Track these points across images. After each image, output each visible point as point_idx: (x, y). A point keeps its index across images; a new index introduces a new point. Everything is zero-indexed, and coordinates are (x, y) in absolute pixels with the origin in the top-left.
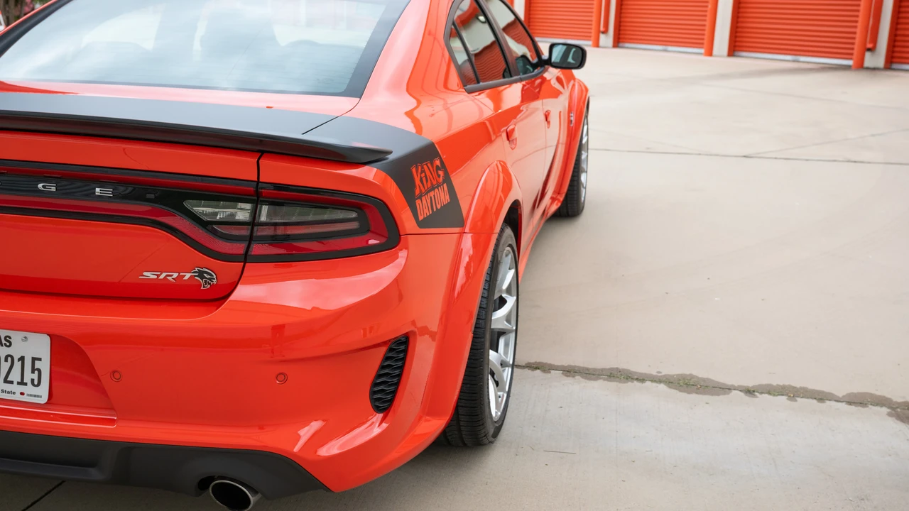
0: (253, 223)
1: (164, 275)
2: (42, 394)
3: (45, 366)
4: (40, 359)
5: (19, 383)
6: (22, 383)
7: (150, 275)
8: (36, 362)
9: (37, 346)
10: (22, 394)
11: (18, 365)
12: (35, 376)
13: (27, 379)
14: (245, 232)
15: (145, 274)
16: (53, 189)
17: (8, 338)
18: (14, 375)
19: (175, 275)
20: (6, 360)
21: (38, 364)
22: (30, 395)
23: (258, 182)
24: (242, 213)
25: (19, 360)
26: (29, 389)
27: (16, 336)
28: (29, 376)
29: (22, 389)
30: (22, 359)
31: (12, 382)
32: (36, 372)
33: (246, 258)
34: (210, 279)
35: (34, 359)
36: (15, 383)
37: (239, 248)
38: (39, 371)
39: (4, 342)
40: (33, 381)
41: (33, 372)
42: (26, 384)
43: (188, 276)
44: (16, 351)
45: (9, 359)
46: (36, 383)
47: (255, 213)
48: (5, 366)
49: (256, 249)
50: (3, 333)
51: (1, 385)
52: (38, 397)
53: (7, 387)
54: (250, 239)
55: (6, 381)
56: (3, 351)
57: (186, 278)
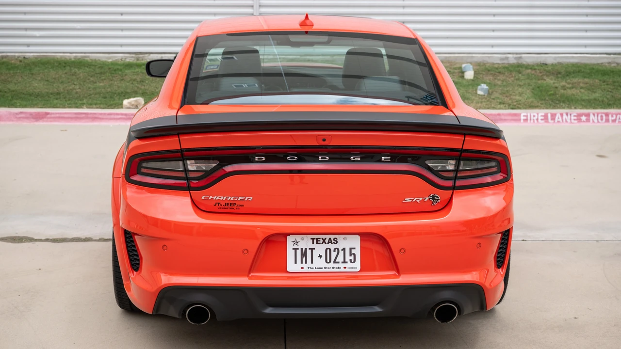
0: (456, 170)
1: (415, 199)
2: (357, 266)
3: (357, 252)
4: (355, 248)
5: (342, 262)
6: (344, 262)
7: (408, 200)
8: (352, 250)
9: (355, 242)
10: (345, 268)
11: (341, 253)
12: (352, 258)
13: (347, 260)
14: (452, 175)
15: (406, 199)
16: (359, 159)
17: (335, 240)
18: (340, 258)
19: (421, 199)
20: (334, 251)
21: (353, 251)
22: (350, 268)
23: (462, 149)
24: (450, 165)
25: (342, 250)
26: (349, 265)
27: (340, 238)
28: (348, 258)
29: (345, 265)
30: (344, 249)
31: (338, 262)
32: (353, 255)
33: (454, 188)
34: (437, 200)
35: (351, 249)
36: (340, 262)
37: (450, 183)
38: (354, 255)
39: (333, 241)
40: (351, 260)
41: (351, 255)
42: (347, 262)
43: (427, 199)
44: (340, 246)
45: (336, 250)
46: (353, 261)
47: (457, 165)
48: (334, 255)
49: (459, 183)
50: (332, 237)
51: (332, 265)
52: (355, 268)
53: (336, 265)
54: (455, 178)
55: (335, 262)
56: (332, 246)
57: (426, 200)
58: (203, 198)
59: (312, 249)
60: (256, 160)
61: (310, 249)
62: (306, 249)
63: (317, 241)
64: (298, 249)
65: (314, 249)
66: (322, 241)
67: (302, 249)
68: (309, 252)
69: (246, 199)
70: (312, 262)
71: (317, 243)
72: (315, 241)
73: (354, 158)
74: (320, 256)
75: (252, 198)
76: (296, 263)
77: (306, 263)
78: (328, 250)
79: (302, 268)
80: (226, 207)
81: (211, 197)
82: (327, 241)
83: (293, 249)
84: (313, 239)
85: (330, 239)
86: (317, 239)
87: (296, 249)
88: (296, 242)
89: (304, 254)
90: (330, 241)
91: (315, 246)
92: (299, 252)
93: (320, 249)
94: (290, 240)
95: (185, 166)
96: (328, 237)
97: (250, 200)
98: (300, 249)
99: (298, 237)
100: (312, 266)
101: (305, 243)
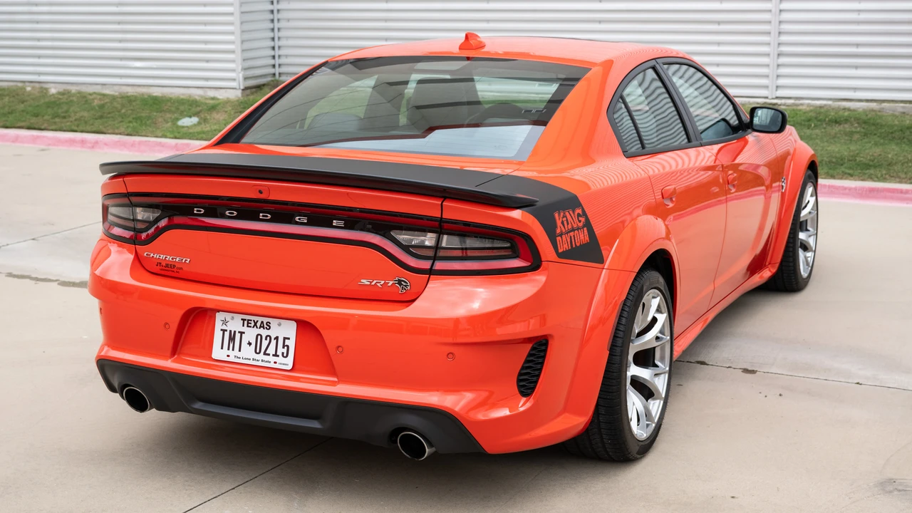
0: (437, 247)
1: (375, 282)
2: (289, 362)
3: (291, 343)
4: (289, 339)
5: (273, 355)
6: (276, 355)
7: (365, 282)
9: (288, 330)
10: (275, 363)
11: (274, 342)
12: (285, 350)
13: (279, 353)
14: (431, 253)
15: (362, 281)
16: (306, 221)
17: (268, 323)
18: (271, 350)
19: (383, 282)
20: (266, 339)
21: (287, 342)
22: (280, 364)
23: (441, 218)
24: (429, 240)
25: (275, 339)
26: (280, 359)
27: (274, 322)
28: (280, 350)
29: (275, 359)
30: (277, 338)
31: (269, 355)
32: (286, 348)
33: (431, 272)
35: (285, 339)
36: (271, 355)
37: (426, 265)
38: (288, 346)
39: (265, 326)
40: (283, 353)
41: (283, 348)
42: (278, 356)
43: (391, 283)
44: (273, 333)
45: (268, 338)
46: (285, 355)
47: (438, 241)
48: (265, 343)
49: (439, 265)
50: (265, 320)
51: (261, 356)
52: (286, 364)
53: (266, 358)
54: (435, 258)
55: (265, 354)
56: (264, 333)
57: (389, 285)
58: (145, 254)
59: (242, 333)
60: (195, 212)
61: (239, 332)
62: (235, 332)
63: (248, 323)
64: (226, 331)
65: (244, 333)
66: (253, 324)
67: (230, 331)
68: (238, 336)
69: (183, 261)
70: (240, 351)
71: (248, 326)
72: (246, 322)
73: (299, 219)
74: (250, 344)
75: (189, 260)
76: (222, 348)
77: (233, 350)
78: (259, 337)
79: (228, 356)
80: (167, 268)
81: (152, 255)
82: (258, 325)
83: (222, 330)
84: (244, 320)
85: (262, 322)
86: (248, 320)
87: (224, 331)
88: (225, 322)
89: (232, 339)
90: (262, 326)
91: (245, 329)
92: (227, 334)
93: (250, 334)
94: (220, 317)
95: (134, 213)
96: (260, 319)
97: (187, 262)
98: (228, 331)
99: (228, 316)
100: (239, 354)
101: (235, 324)
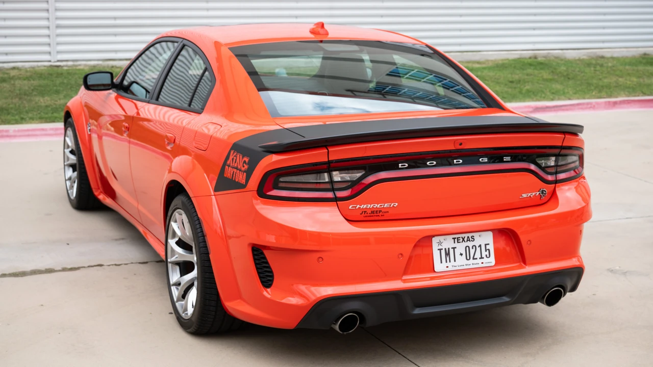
1: (530, 194)
2: (492, 261)
3: (491, 247)
4: (488, 244)
5: (480, 258)
6: (482, 258)
7: (524, 196)
8: (487, 246)
9: (487, 239)
10: (482, 263)
11: (478, 249)
12: (487, 253)
13: (484, 256)
14: (554, 170)
15: (523, 195)
16: (486, 160)
17: (473, 237)
18: (478, 255)
19: (534, 194)
20: (473, 248)
21: (488, 247)
22: (486, 263)
24: (552, 161)
26: (485, 260)
27: (476, 235)
28: (484, 254)
29: (482, 260)
30: (480, 246)
31: (476, 259)
32: (488, 251)
33: (556, 182)
34: (545, 194)
35: (486, 245)
36: (478, 259)
37: (553, 178)
38: (489, 250)
39: (471, 239)
40: (486, 255)
41: (486, 251)
42: (483, 258)
43: (538, 193)
44: (476, 243)
46: (488, 256)
47: (557, 161)
48: (472, 251)
50: (470, 235)
51: (471, 261)
52: (490, 262)
53: (475, 261)
54: (556, 173)
55: (474, 259)
56: (470, 244)
57: (537, 195)
58: (350, 207)
59: (454, 248)
60: (400, 167)
61: (452, 248)
62: (449, 249)
63: (458, 240)
64: (442, 249)
65: (456, 248)
66: (461, 240)
67: (445, 249)
68: (451, 251)
69: (391, 206)
70: (455, 261)
71: (458, 242)
72: (456, 240)
73: (482, 160)
74: (461, 254)
75: (397, 204)
76: (441, 262)
77: (450, 262)
78: (467, 248)
79: (447, 267)
80: (372, 214)
81: (358, 206)
82: (466, 239)
83: (438, 249)
84: (454, 239)
85: (468, 237)
86: (458, 238)
87: (440, 250)
88: (440, 243)
89: (447, 254)
90: (468, 240)
91: (456, 245)
92: (443, 252)
93: (461, 247)
94: (435, 240)
95: (331, 177)
96: (466, 235)
97: (395, 206)
98: (444, 250)
99: (441, 238)
100: (455, 264)
101: (448, 242)
